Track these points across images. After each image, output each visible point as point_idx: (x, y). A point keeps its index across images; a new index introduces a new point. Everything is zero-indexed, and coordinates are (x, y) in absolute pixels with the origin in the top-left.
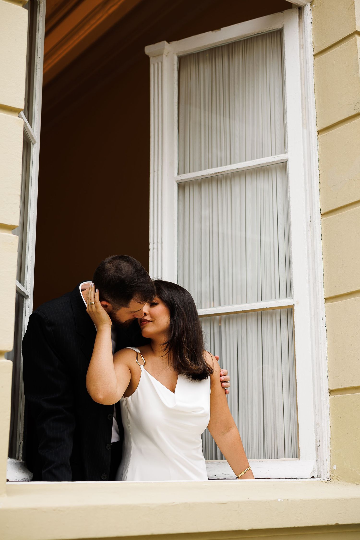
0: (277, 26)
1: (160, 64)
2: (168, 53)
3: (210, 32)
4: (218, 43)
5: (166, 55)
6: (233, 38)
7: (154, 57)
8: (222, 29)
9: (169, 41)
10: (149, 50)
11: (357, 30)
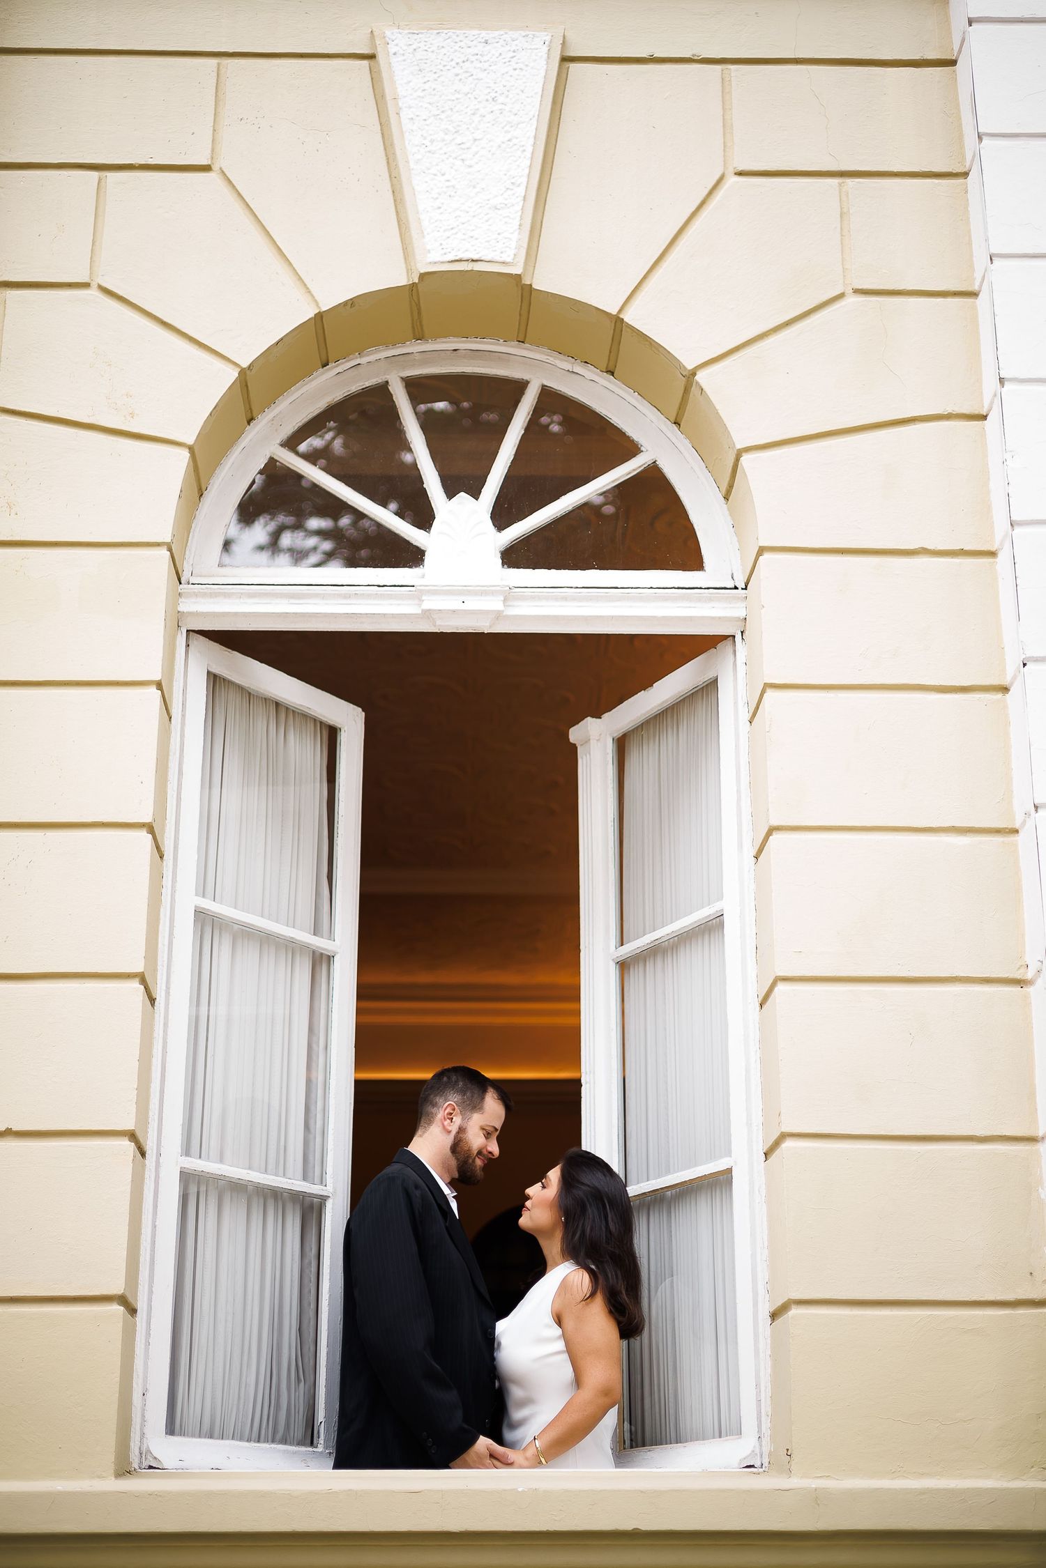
0: (710, 675)
1: (588, 756)
2: (600, 735)
3: (643, 691)
4: (652, 710)
5: (597, 739)
6: (667, 701)
7: (582, 745)
8: (654, 685)
9: (598, 715)
10: (575, 734)
11: (765, 682)
